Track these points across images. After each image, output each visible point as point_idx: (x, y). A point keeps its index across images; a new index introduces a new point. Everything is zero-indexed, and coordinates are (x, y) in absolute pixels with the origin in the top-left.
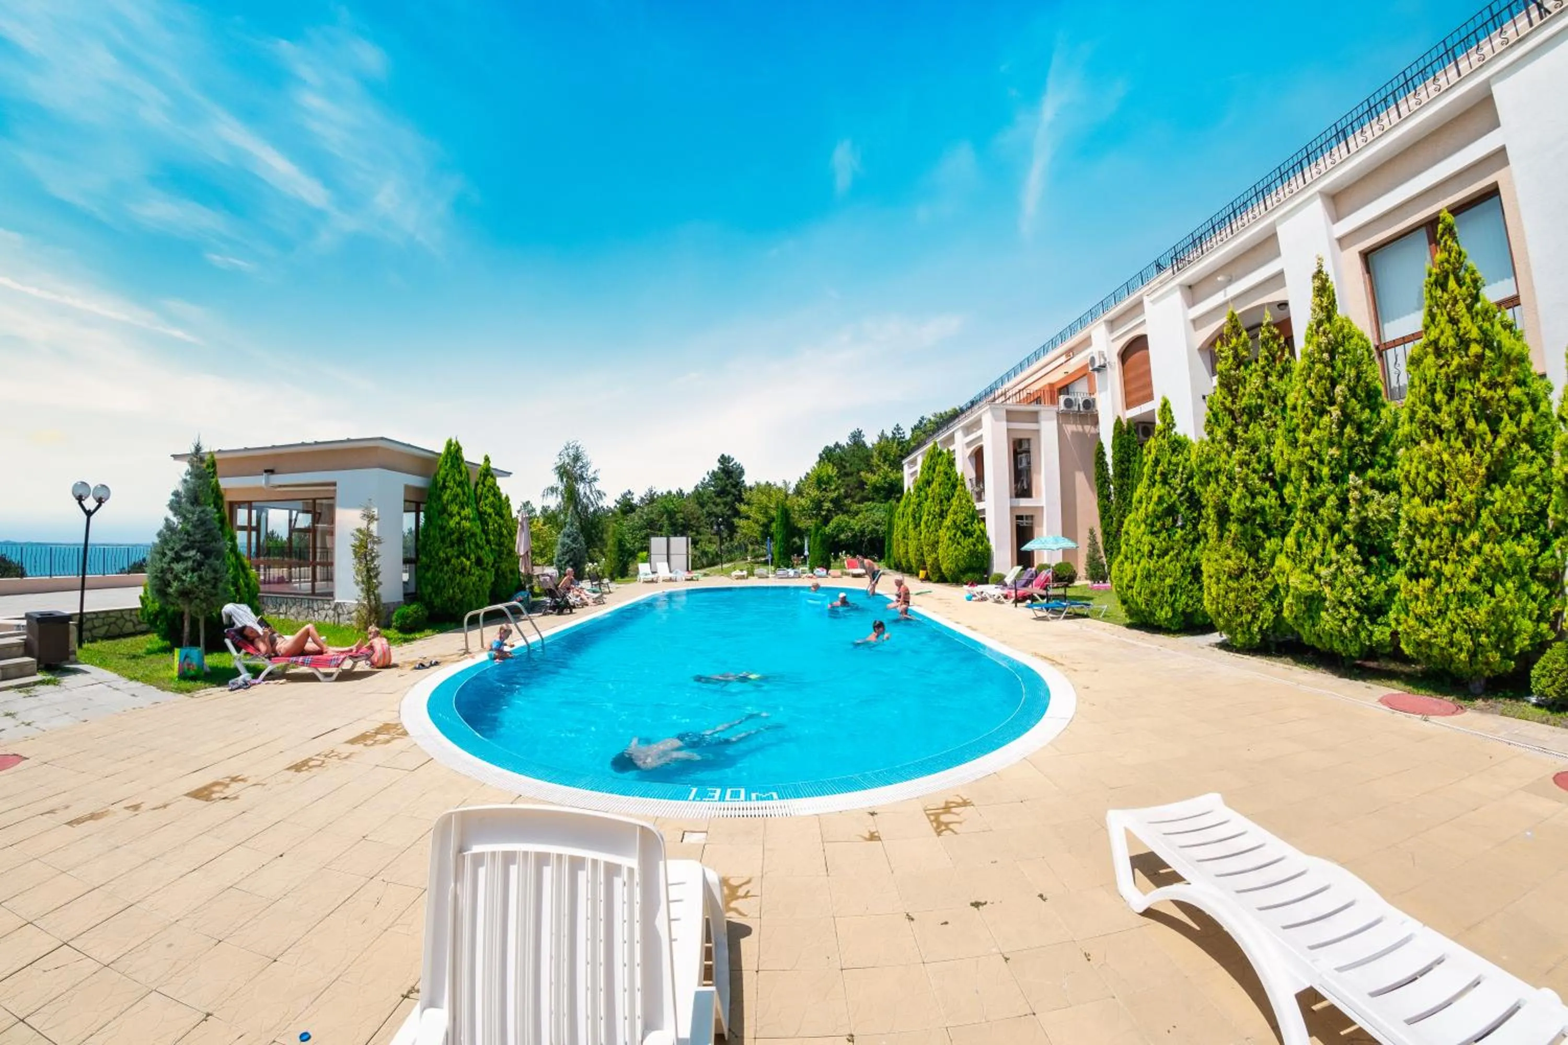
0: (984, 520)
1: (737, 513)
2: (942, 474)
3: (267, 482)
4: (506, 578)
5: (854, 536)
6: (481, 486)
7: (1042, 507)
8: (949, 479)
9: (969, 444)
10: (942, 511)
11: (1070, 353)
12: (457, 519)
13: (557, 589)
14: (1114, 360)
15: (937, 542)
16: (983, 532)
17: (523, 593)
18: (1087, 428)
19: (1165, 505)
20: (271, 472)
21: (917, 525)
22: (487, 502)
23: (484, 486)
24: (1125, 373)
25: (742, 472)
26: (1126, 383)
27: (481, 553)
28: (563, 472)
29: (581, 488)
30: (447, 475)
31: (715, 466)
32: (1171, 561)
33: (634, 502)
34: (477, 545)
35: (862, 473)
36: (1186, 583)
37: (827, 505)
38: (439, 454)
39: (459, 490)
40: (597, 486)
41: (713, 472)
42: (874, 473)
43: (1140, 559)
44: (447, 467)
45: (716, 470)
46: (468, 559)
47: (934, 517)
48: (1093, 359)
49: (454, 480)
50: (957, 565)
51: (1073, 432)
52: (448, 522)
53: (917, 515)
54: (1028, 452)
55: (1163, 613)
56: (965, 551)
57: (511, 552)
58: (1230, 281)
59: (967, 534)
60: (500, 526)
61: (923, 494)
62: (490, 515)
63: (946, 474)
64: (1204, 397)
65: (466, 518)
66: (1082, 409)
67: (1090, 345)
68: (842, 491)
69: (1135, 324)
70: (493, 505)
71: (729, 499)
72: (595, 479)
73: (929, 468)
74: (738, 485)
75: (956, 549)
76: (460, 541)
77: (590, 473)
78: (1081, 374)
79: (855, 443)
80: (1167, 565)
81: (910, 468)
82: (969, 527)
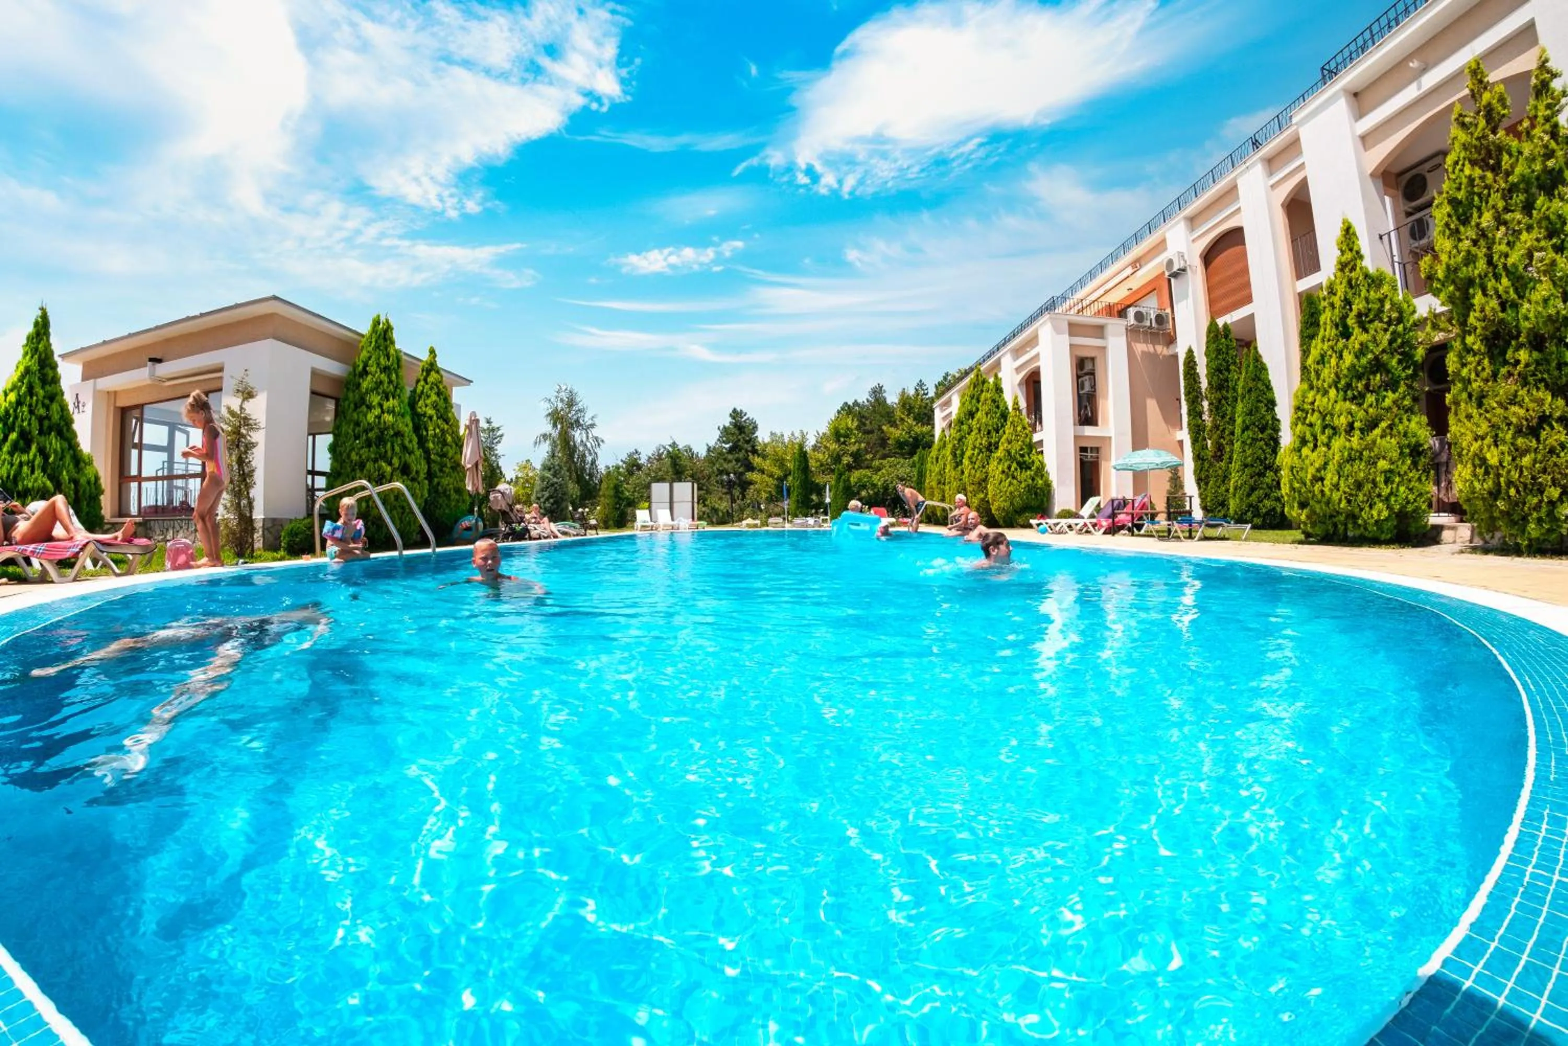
0: (1042, 452)
1: (750, 468)
2: (989, 402)
3: (152, 375)
4: (448, 497)
5: (876, 494)
6: (422, 383)
7: (1110, 438)
8: (998, 407)
9: (1018, 370)
10: (990, 444)
11: (1137, 264)
12: (377, 411)
13: (512, 510)
14: (1196, 262)
15: (985, 480)
16: (1042, 465)
17: (471, 517)
18: (1160, 349)
19: (1370, 356)
20: (156, 361)
21: (958, 464)
22: (428, 402)
23: (426, 383)
24: (1208, 278)
25: (755, 428)
26: (1210, 290)
27: (408, 458)
28: (556, 417)
29: (578, 435)
30: (370, 358)
31: (727, 421)
32: (1382, 437)
33: (641, 462)
34: (404, 448)
35: (884, 428)
36: (1405, 468)
37: (846, 460)
38: (362, 336)
39: (384, 377)
40: (595, 432)
41: (725, 427)
42: (896, 426)
43: (1330, 438)
44: (370, 349)
45: (727, 425)
46: (390, 464)
47: (981, 451)
48: (1170, 263)
49: (378, 364)
50: (1012, 504)
51: (1143, 352)
52: (365, 416)
53: (958, 452)
54: (1092, 373)
55: (1375, 513)
56: (1023, 485)
57: (457, 467)
58: (1424, 70)
59: (1024, 466)
60: (443, 431)
61: (965, 427)
62: (431, 418)
63: (994, 401)
64: (1381, 237)
65: (391, 411)
66: (1154, 325)
67: (1165, 249)
68: (863, 445)
69: (1221, 218)
70: (435, 406)
71: (741, 455)
72: (592, 426)
73: (972, 397)
74: (751, 441)
75: (1010, 484)
76: (381, 440)
77: (587, 420)
78: (1149, 289)
79: (877, 400)
80: (1379, 440)
81: (942, 411)
82: (1026, 458)
